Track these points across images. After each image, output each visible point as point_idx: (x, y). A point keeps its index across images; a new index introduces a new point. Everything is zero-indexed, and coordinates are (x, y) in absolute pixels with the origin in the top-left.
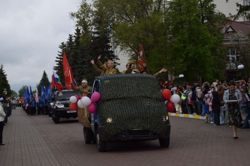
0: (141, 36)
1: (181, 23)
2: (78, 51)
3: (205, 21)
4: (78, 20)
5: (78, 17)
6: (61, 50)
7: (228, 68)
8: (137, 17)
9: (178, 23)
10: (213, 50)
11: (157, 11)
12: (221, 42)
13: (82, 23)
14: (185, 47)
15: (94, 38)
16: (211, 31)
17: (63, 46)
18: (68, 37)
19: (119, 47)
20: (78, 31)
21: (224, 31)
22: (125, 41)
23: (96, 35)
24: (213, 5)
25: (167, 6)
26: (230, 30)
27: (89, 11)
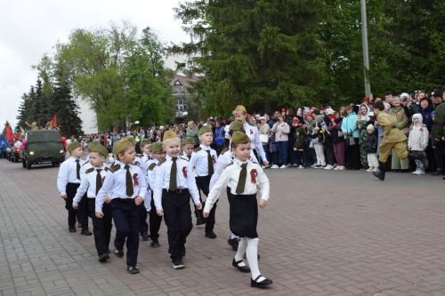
0: (100, 87)
1: (135, 76)
2: (40, 101)
3: (157, 75)
4: (40, 72)
5: (39, 69)
6: (23, 101)
7: (177, 116)
8: (96, 70)
9: (133, 76)
10: (164, 100)
11: (114, 65)
12: (171, 93)
13: (43, 74)
14: (140, 97)
15: (56, 89)
16: (162, 84)
17: (25, 96)
18: (30, 88)
19: (80, 97)
20: (39, 82)
21: (172, 84)
22: (85, 91)
23: (58, 86)
24: (162, 61)
25: (123, 61)
26: (178, 83)
27: (50, 64)
